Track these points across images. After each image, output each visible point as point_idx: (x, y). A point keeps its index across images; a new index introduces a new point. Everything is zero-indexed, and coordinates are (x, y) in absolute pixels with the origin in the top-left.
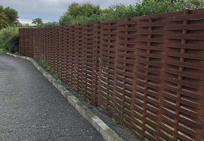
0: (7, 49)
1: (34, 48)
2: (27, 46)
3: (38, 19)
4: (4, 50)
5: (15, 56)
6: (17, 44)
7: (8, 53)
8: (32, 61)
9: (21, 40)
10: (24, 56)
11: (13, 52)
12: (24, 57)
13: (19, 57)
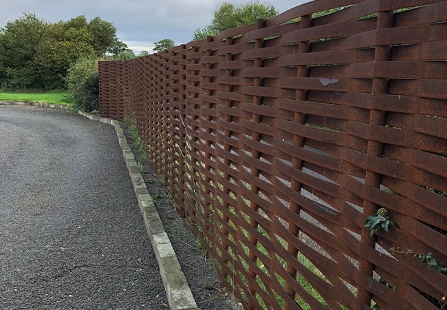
0: (79, 103)
1: (124, 102)
2: (112, 96)
3: (165, 40)
4: (74, 107)
5: (90, 117)
6: (96, 93)
7: (80, 113)
8: (117, 127)
9: (102, 85)
10: (108, 117)
11: (89, 109)
12: (105, 120)
13: (96, 119)
